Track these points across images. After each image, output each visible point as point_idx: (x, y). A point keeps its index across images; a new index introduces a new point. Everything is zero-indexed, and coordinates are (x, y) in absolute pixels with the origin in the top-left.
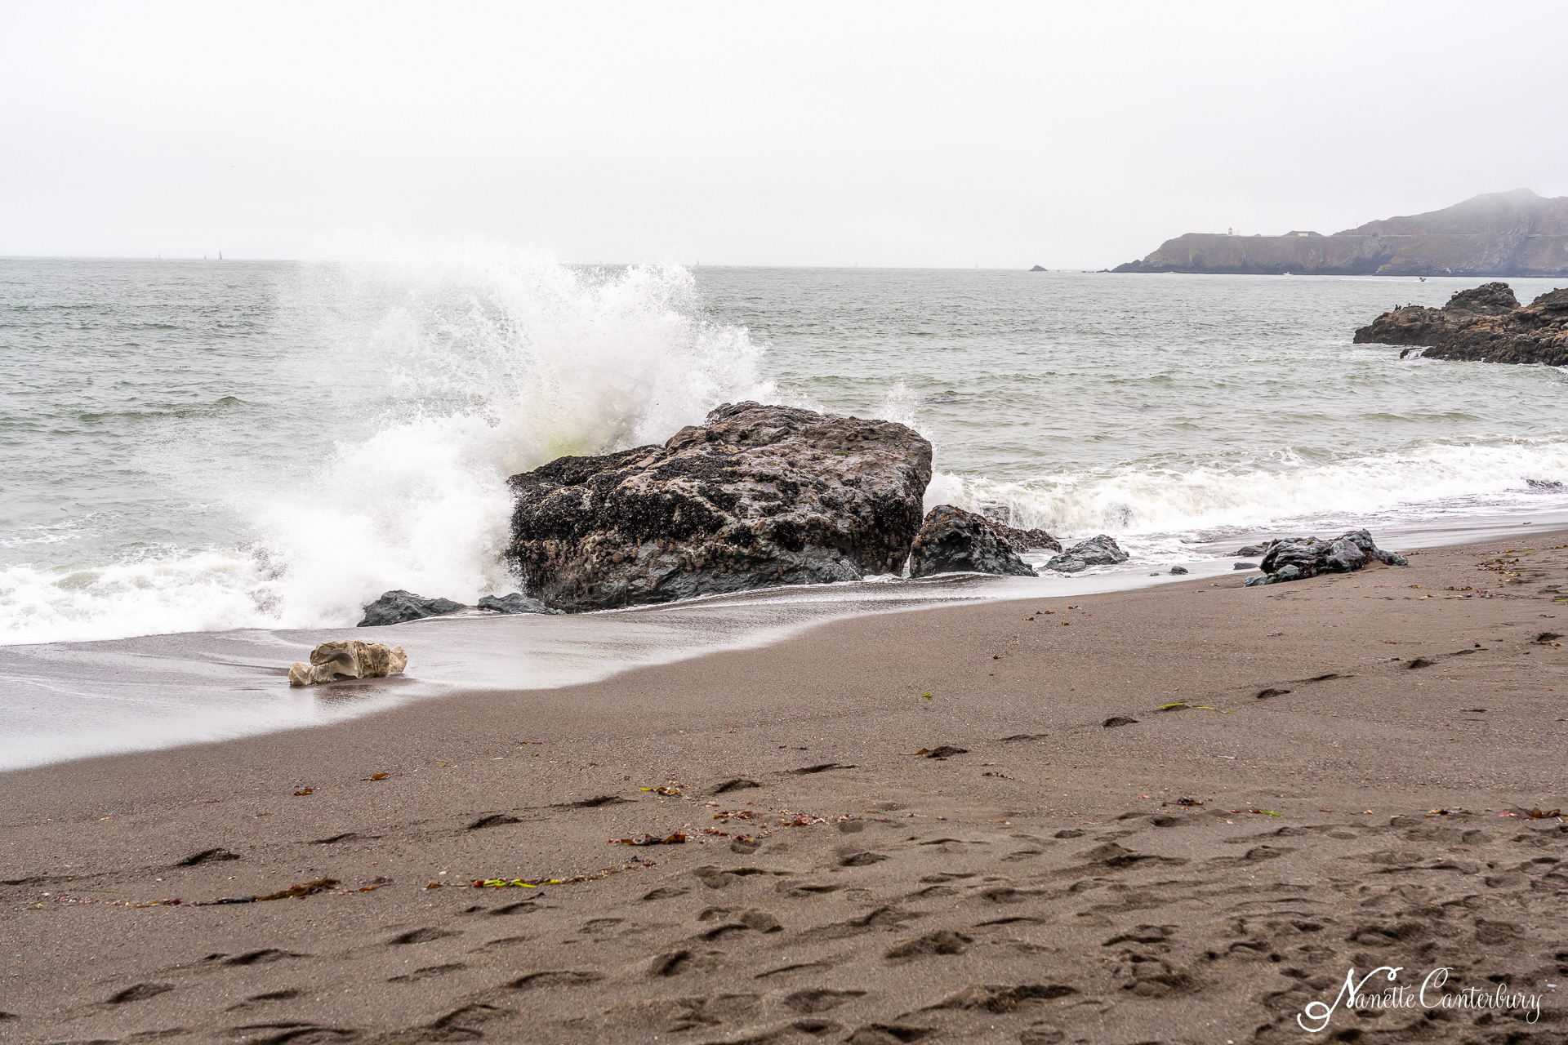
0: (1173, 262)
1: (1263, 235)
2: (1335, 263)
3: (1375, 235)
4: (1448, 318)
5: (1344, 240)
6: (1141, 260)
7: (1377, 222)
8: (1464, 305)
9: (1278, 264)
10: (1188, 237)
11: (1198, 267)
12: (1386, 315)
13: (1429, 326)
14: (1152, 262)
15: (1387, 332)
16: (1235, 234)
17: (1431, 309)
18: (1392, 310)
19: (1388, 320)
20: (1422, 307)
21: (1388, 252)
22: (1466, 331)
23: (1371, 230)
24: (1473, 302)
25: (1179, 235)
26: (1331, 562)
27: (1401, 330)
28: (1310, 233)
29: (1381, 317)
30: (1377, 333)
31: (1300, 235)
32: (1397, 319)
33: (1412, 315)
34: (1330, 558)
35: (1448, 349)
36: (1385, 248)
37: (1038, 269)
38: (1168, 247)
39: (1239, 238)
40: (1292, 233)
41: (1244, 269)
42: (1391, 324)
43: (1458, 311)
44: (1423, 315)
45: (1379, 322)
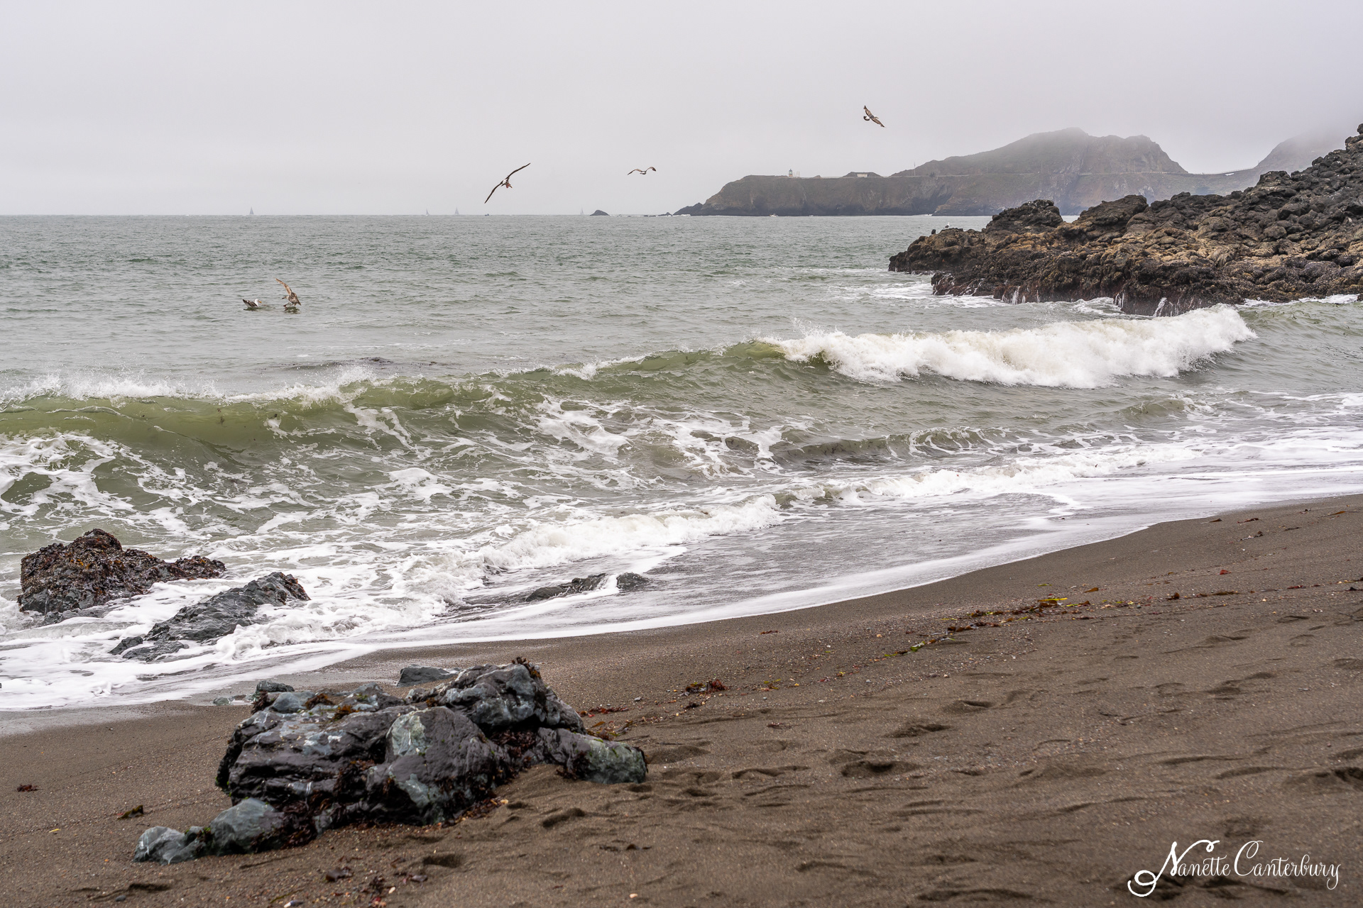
0: (735, 204)
1: (822, 176)
2: (894, 204)
3: (932, 175)
4: (989, 240)
5: (902, 179)
6: (703, 202)
7: (934, 162)
8: (1006, 226)
9: (838, 206)
10: (748, 179)
11: (760, 210)
12: (922, 239)
13: (968, 250)
14: (714, 204)
15: (923, 257)
16: (795, 175)
17: (970, 231)
18: (928, 234)
19: (923, 244)
20: (961, 230)
21: (945, 192)
22: (1004, 251)
23: (931, 169)
24: (1016, 223)
25: (739, 177)
26: (377, 788)
27: (938, 256)
28: (869, 174)
29: (917, 242)
30: (912, 260)
31: (859, 176)
32: (933, 243)
33: (949, 238)
34: (376, 773)
35: (985, 272)
36: (942, 187)
37: (599, 213)
38: (729, 189)
39: (799, 179)
40: (852, 174)
41: (805, 211)
42: (926, 249)
43: (1000, 232)
44: (962, 238)
45: (914, 247)
